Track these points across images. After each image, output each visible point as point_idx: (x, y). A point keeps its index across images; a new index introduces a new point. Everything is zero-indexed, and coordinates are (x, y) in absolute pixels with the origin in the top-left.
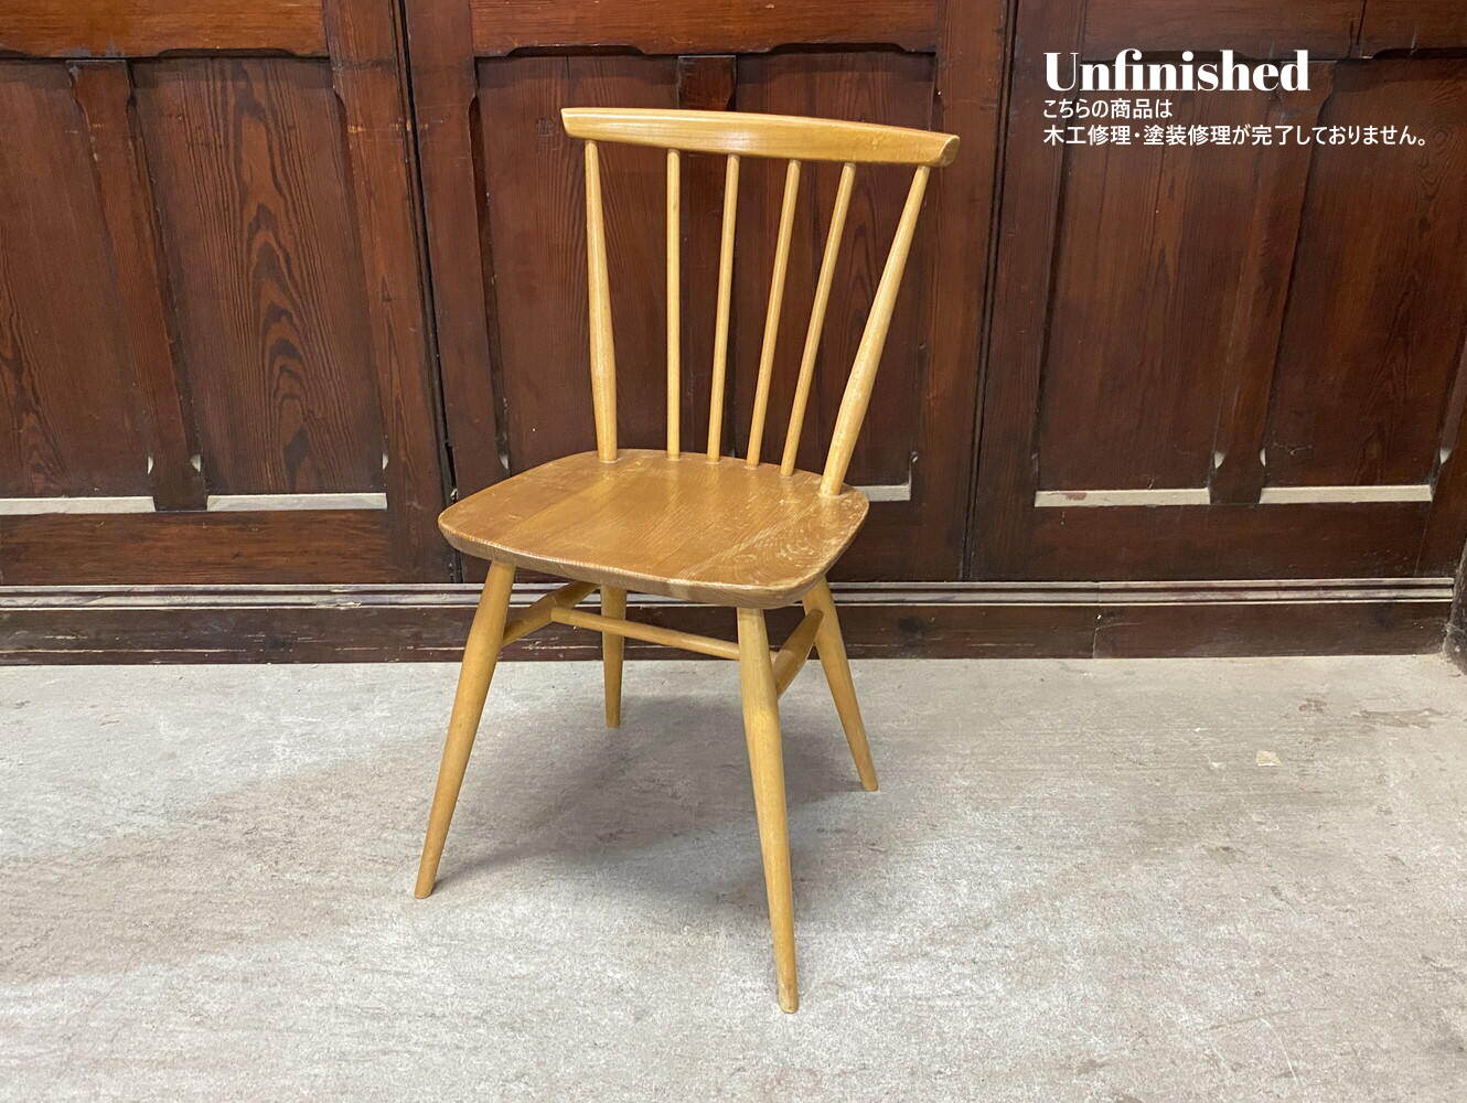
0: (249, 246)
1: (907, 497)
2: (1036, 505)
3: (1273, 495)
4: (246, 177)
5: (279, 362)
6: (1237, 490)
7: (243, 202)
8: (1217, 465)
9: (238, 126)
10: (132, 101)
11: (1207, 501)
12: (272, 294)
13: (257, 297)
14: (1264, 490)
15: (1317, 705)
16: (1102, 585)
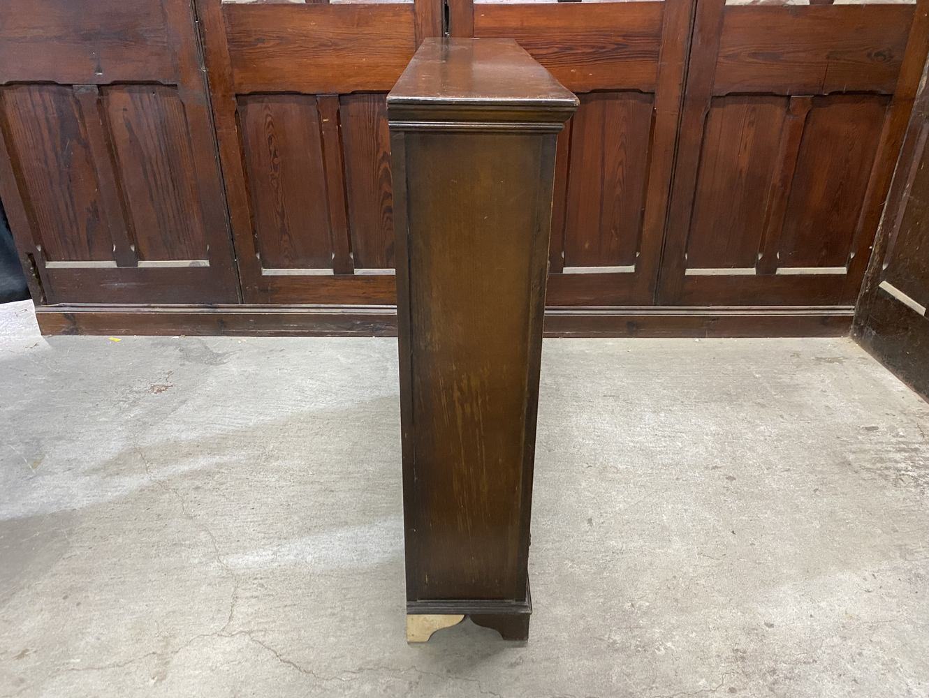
0: (379, 167)
1: (633, 271)
2: (686, 274)
3: (781, 271)
4: (380, 141)
5: (387, 215)
6: (767, 269)
7: (378, 151)
8: (760, 258)
9: (379, 120)
10: (338, 111)
11: (755, 274)
12: (386, 187)
13: (380, 188)
14: (778, 269)
15: (797, 355)
16: (710, 307)
